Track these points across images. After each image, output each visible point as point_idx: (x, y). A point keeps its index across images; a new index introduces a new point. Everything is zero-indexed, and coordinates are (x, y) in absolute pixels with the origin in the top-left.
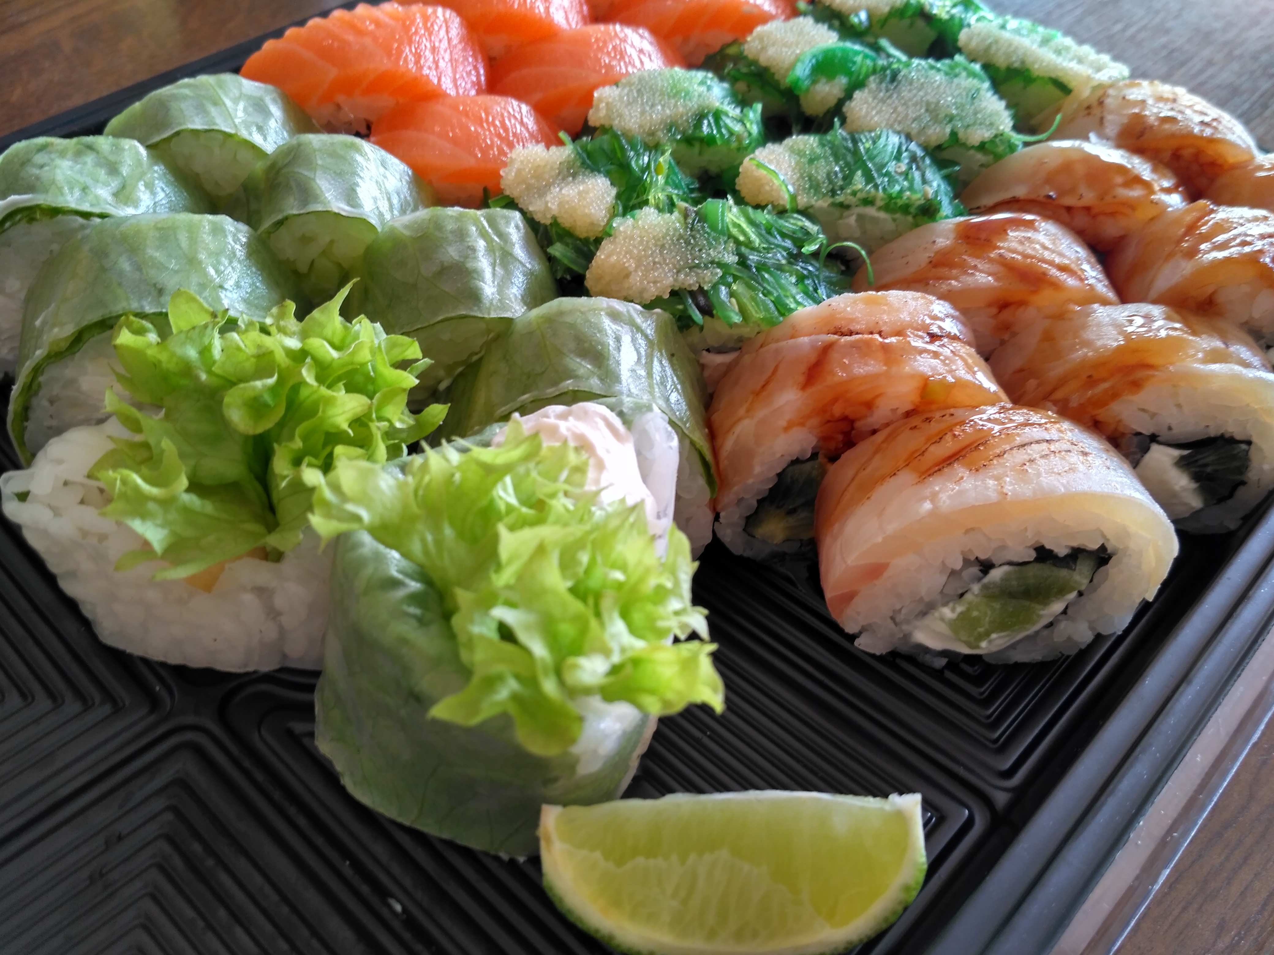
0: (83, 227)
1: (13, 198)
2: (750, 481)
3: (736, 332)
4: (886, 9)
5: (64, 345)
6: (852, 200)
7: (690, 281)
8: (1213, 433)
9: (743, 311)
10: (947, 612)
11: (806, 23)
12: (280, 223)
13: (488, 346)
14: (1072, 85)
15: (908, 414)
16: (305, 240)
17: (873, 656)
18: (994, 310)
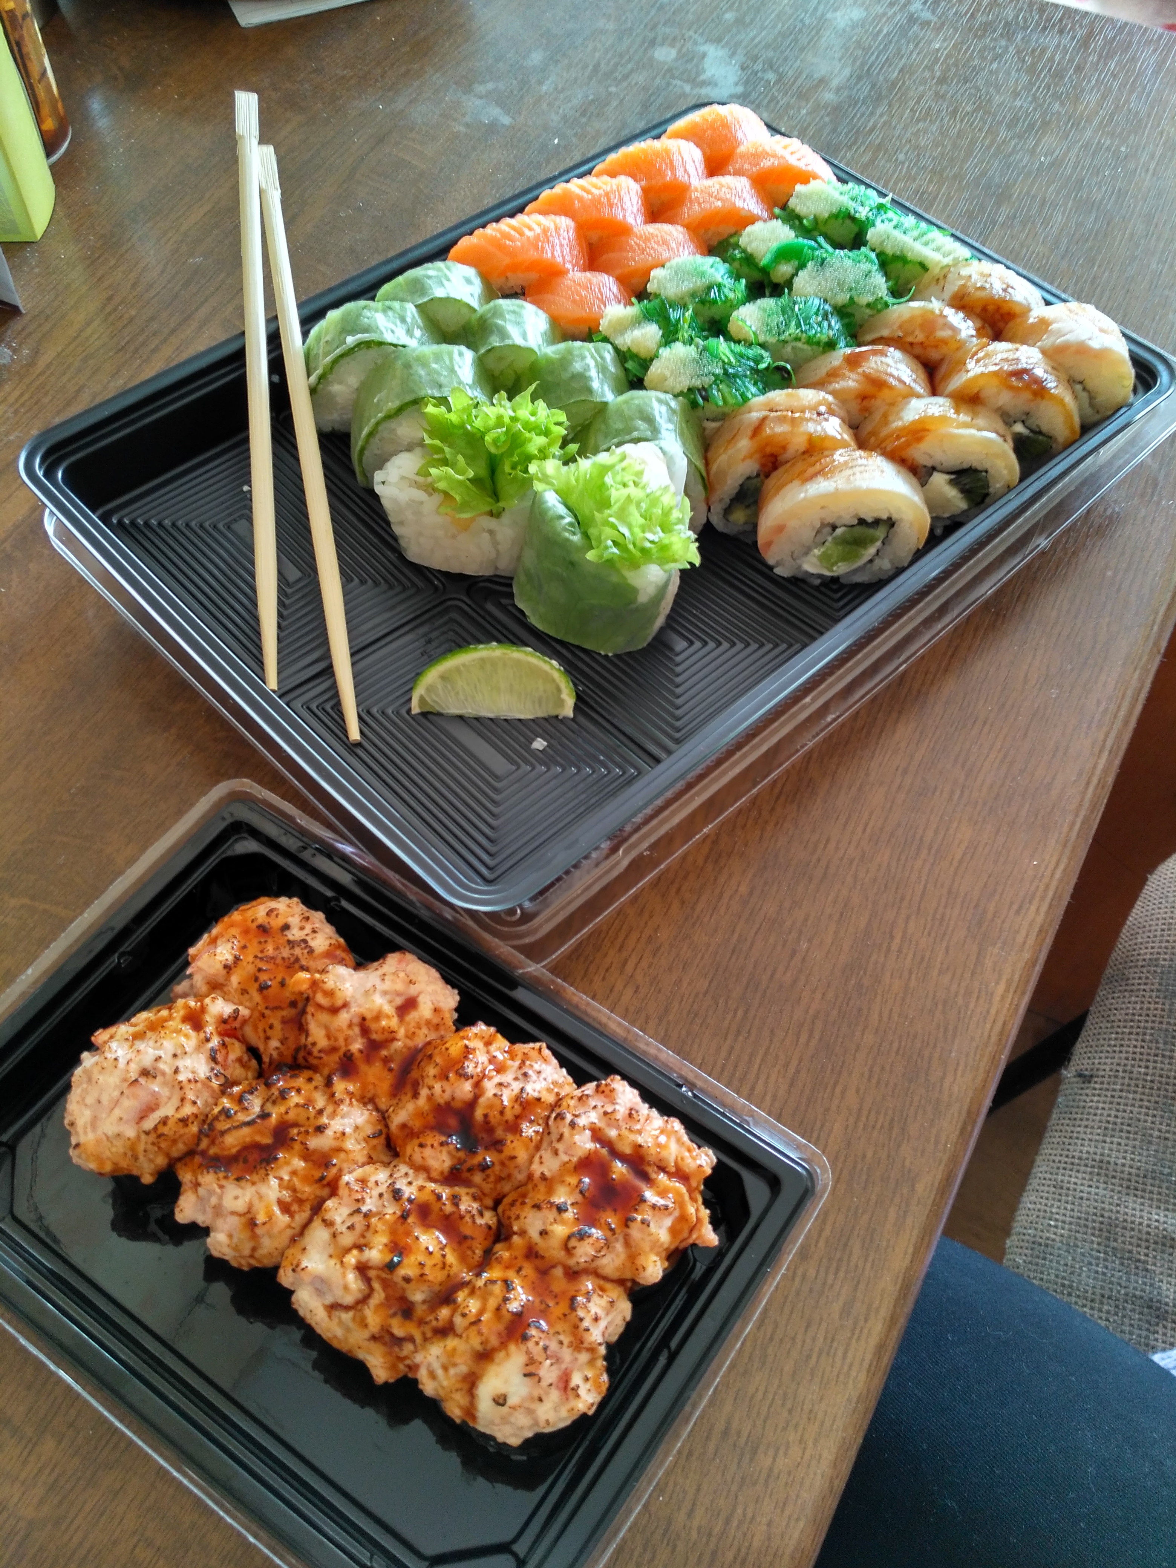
0: (394, 352)
1: (359, 336)
2: (726, 488)
3: (720, 410)
4: (826, 215)
5: (393, 412)
6: (788, 338)
7: (698, 383)
8: (965, 466)
9: (724, 399)
10: (816, 552)
11: (777, 224)
12: (489, 351)
13: (594, 416)
14: (929, 266)
15: (804, 453)
16: (500, 359)
17: (783, 578)
18: (859, 401)
